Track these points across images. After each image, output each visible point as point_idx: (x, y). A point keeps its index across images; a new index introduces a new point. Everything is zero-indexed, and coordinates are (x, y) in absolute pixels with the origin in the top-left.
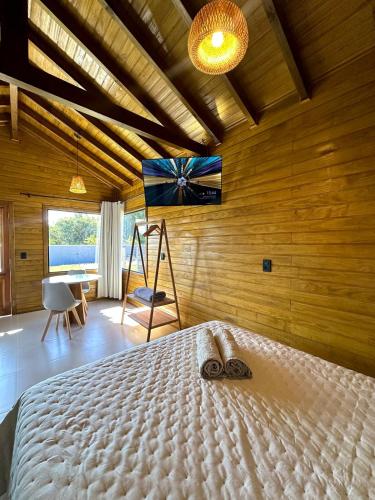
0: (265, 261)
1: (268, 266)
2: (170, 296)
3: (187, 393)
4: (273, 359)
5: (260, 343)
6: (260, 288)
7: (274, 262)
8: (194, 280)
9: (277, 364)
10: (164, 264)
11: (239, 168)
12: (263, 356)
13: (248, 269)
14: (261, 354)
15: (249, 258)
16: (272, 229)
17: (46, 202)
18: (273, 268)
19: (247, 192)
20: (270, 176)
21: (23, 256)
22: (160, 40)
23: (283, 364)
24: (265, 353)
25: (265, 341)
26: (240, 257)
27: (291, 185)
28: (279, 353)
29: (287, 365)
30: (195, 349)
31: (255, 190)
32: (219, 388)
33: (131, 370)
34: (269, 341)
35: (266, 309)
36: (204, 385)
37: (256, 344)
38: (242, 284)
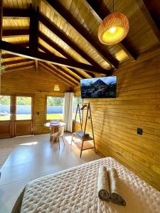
0: (138, 129)
1: (140, 132)
2: (91, 136)
3: (90, 207)
4: (139, 194)
5: (133, 179)
6: (135, 142)
7: (144, 130)
8: (102, 131)
9: (142, 199)
10: (89, 121)
11: (125, 81)
12: (134, 190)
13: (128, 131)
14: (132, 187)
15: (130, 126)
16: (143, 113)
17: (46, 93)
18: (143, 133)
19: (129, 93)
20: (143, 86)
21: (38, 113)
22: (88, 30)
23: (145, 200)
24: (135, 187)
25: (136, 178)
26: (125, 124)
27: (154, 91)
28: (143, 190)
29: (148, 201)
30: (97, 176)
31: (134, 92)
32: (107, 208)
33: (67, 183)
34: (138, 179)
35: (139, 154)
36: (99, 203)
37: (130, 179)
38: (125, 138)
